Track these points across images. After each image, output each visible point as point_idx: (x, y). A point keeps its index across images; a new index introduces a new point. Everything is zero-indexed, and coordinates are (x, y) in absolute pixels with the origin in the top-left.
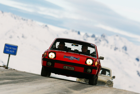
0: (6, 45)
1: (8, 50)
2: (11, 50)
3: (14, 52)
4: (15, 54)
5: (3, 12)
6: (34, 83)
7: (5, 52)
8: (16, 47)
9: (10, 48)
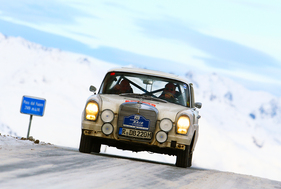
0: (25, 98)
1: (28, 108)
2: (33, 107)
3: (39, 110)
4: (41, 113)
5: (6, 37)
6: (94, 169)
7: (23, 110)
8: (43, 102)
9: (33, 104)
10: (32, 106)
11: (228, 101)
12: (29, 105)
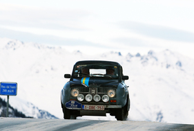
0: (2, 84)
1: (5, 91)
3: (13, 91)
4: (15, 94)
7: (2, 93)
8: (15, 85)
9: (8, 87)
10: (8, 89)
11: (179, 67)
12: (6, 89)
